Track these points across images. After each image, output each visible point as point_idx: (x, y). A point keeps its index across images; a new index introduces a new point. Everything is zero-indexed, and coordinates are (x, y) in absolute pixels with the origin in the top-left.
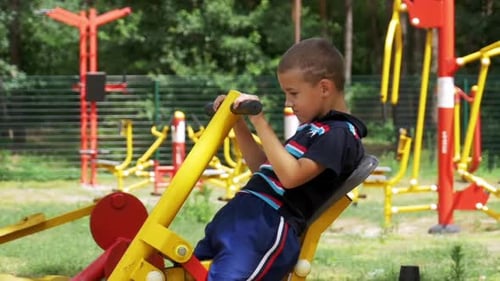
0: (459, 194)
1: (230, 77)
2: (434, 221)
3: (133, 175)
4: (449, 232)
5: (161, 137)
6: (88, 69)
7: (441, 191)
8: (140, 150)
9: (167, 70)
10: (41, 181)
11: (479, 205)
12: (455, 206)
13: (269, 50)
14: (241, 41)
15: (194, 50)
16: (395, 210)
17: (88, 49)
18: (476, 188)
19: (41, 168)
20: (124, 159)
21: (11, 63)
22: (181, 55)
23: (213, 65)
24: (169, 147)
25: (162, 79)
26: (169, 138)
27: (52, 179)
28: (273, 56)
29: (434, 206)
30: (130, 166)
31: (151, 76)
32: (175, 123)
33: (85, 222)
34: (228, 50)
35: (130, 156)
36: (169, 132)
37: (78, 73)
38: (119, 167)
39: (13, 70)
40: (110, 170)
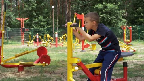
0: (85, 45)
1: (42, 28)
2: (81, 50)
3: (31, 43)
4: (84, 51)
5: (35, 37)
6: (23, 27)
7: (82, 45)
9: (33, 27)
10: (13, 44)
11: (88, 47)
12: (84, 47)
13: (48, 24)
14: (44, 23)
15: (37, 24)
16: (75, 48)
17: (22, 24)
18: (88, 45)
19: (14, 42)
20: (29, 41)
21: (9, 27)
22: (35, 25)
23: (40, 27)
25: (33, 28)
27: (15, 44)
28: (49, 25)
29: (81, 47)
30: (30, 42)
31: (31, 28)
32: (37, 35)
34: (42, 24)
35: (30, 40)
36: (36, 37)
37: (21, 28)
38: (28, 42)
39: (9, 28)
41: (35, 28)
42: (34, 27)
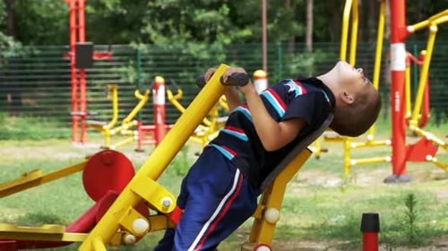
0: (412, 147)
1: (203, 46)
2: (389, 171)
3: (119, 134)
4: (402, 181)
5: (143, 99)
6: (78, 39)
7: (394, 144)
8: (125, 111)
9: (146, 39)
10: (36, 139)
11: (429, 157)
12: (407, 158)
13: (237, 20)
14: (212, 14)
15: (170, 22)
16: (354, 162)
17: (77, 22)
18: (427, 142)
19: (36, 128)
20: (110, 120)
21: (8, 34)
22: (160, 26)
23: (188, 35)
24: (150, 108)
25: (142, 47)
26: (150, 100)
27: (46, 138)
28: (242, 27)
29: (389, 159)
30: (116, 126)
31: (133, 45)
32: (156, 87)
33: (78, 177)
34: (202, 22)
35: (116, 116)
36: (151, 95)
37: (69, 43)
38: (107, 126)
39: (10, 41)
40: (98, 129)
41: (161, 41)
42: (154, 35)
